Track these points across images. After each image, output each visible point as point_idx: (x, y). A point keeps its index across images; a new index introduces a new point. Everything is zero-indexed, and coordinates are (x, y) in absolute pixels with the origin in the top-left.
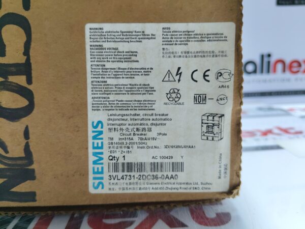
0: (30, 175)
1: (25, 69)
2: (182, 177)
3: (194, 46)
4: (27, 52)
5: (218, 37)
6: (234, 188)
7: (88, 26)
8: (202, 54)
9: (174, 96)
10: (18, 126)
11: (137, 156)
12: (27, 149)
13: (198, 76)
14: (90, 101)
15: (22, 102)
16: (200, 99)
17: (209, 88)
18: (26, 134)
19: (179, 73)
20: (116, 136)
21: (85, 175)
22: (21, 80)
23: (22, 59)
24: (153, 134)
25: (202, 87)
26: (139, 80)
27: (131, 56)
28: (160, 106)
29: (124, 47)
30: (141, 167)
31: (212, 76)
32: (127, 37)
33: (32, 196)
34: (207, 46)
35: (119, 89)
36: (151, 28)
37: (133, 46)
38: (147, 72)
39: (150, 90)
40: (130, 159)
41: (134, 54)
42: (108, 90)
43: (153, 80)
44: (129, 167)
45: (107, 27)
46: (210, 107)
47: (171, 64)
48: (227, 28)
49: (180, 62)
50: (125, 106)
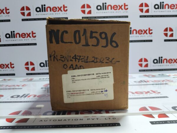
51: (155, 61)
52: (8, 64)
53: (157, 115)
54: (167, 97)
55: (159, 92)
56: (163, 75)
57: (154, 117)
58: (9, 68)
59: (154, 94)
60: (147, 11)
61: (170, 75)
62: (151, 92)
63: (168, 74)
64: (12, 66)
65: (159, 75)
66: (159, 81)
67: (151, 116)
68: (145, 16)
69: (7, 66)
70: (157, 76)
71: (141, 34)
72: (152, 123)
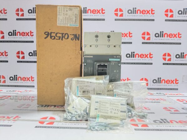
0: (76, 35)
1: (62, 34)
2: (77, 14)
3: (60, 12)
4: (60, 33)
5: (59, 8)
6: (79, 7)
7: (58, 25)
8: (61, 10)
9: (66, 14)
10: (70, 35)
11: (74, 20)
12: (73, 35)
13: (64, 11)
14: (66, 26)
15: (67, 35)
16: (67, 11)
17: (66, 9)
18: (71, 35)
19: (63, 14)
20: (71, 23)
21: (76, 27)
22: (64, 35)
23: (61, 34)
24: (71, 17)
25: (65, 11)
26: (64, 19)
27: (61, 20)
28: (67, 16)
29: (60, 21)
30: (76, 20)
31: (64, 9)
32: (59, 20)
33: (79, 35)
34: (60, 10)
35: (65, 22)
36: (58, 17)
37: (60, 19)
38: (63, 18)
39: (65, 18)
40: (74, 21)
41: (61, 19)
42: (65, 23)
43: (64, 17)
44: (76, 21)
45: (58, 23)
46: (68, 10)
47: (62, 15)
48: (58, 7)
49: (62, 13)
50: (68, 21)
51: (155, 81)
52: (29, 78)
53: (141, 125)
54: (154, 113)
55: (149, 108)
56: (160, 94)
57: (138, 126)
58: (30, 81)
59: (146, 110)
60: (149, 39)
61: (166, 94)
62: (144, 108)
63: (165, 93)
64: (33, 79)
65: (157, 93)
66: (154, 99)
67: (137, 125)
68: (147, 43)
69: (28, 79)
70: (154, 95)
71: (143, 57)
72: (135, 129)
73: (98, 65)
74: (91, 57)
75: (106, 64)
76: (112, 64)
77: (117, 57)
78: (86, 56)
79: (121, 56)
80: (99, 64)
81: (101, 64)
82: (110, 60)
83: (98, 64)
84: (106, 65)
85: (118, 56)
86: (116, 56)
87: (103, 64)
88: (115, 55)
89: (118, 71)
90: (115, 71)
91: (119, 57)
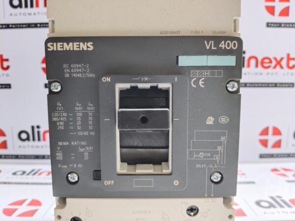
73: (122, 92)
74: (83, 46)
75: (162, 86)
76: (196, 82)
77: (222, 45)
78: (58, 47)
79: (240, 41)
80: (127, 86)
81: (141, 86)
82: (185, 61)
83: (120, 86)
84: (166, 92)
85: (226, 38)
86: (217, 39)
87: (147, 86)
88: (209, 38)
89: (224, 120)
90: (210, 121)
91: (232, 45)
